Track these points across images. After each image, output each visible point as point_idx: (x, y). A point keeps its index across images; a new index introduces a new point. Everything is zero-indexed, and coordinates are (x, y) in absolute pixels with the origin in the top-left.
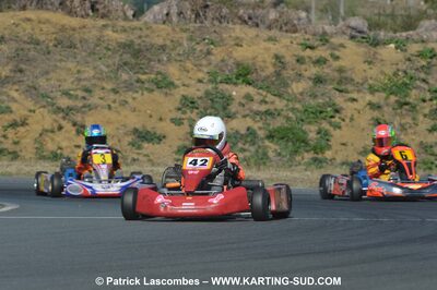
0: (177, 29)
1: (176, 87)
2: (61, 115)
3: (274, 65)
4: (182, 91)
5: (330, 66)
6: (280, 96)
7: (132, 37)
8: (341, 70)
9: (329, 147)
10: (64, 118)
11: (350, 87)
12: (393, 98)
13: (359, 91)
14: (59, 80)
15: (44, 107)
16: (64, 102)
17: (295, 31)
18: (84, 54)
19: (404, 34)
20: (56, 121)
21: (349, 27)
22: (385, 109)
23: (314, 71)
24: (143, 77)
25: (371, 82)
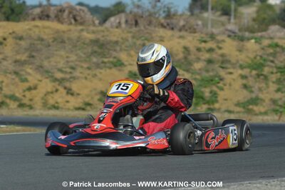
0: (125, 31)
1: (125, 66)
2: (57, 83)
3: (184, 53)
4: (129, 68)
5: (216, 53)
6: (187, 71)
7: (99, 36)
8: (222, 55)
9: (217, 101)
10: (59, 85)
11: (229, 66)
12: (254, 72)
13: (234, 68)
14: (56, 62)
15: (47, 78)
16: (59, 75)
17: (195, 32)
18: (70, 47)
19: (259, 34)
20: (54, 86)
21: (227, 30)
22: (250, 78)
23: (207, 56)
24: (106, 60)
25: (241, 62)
